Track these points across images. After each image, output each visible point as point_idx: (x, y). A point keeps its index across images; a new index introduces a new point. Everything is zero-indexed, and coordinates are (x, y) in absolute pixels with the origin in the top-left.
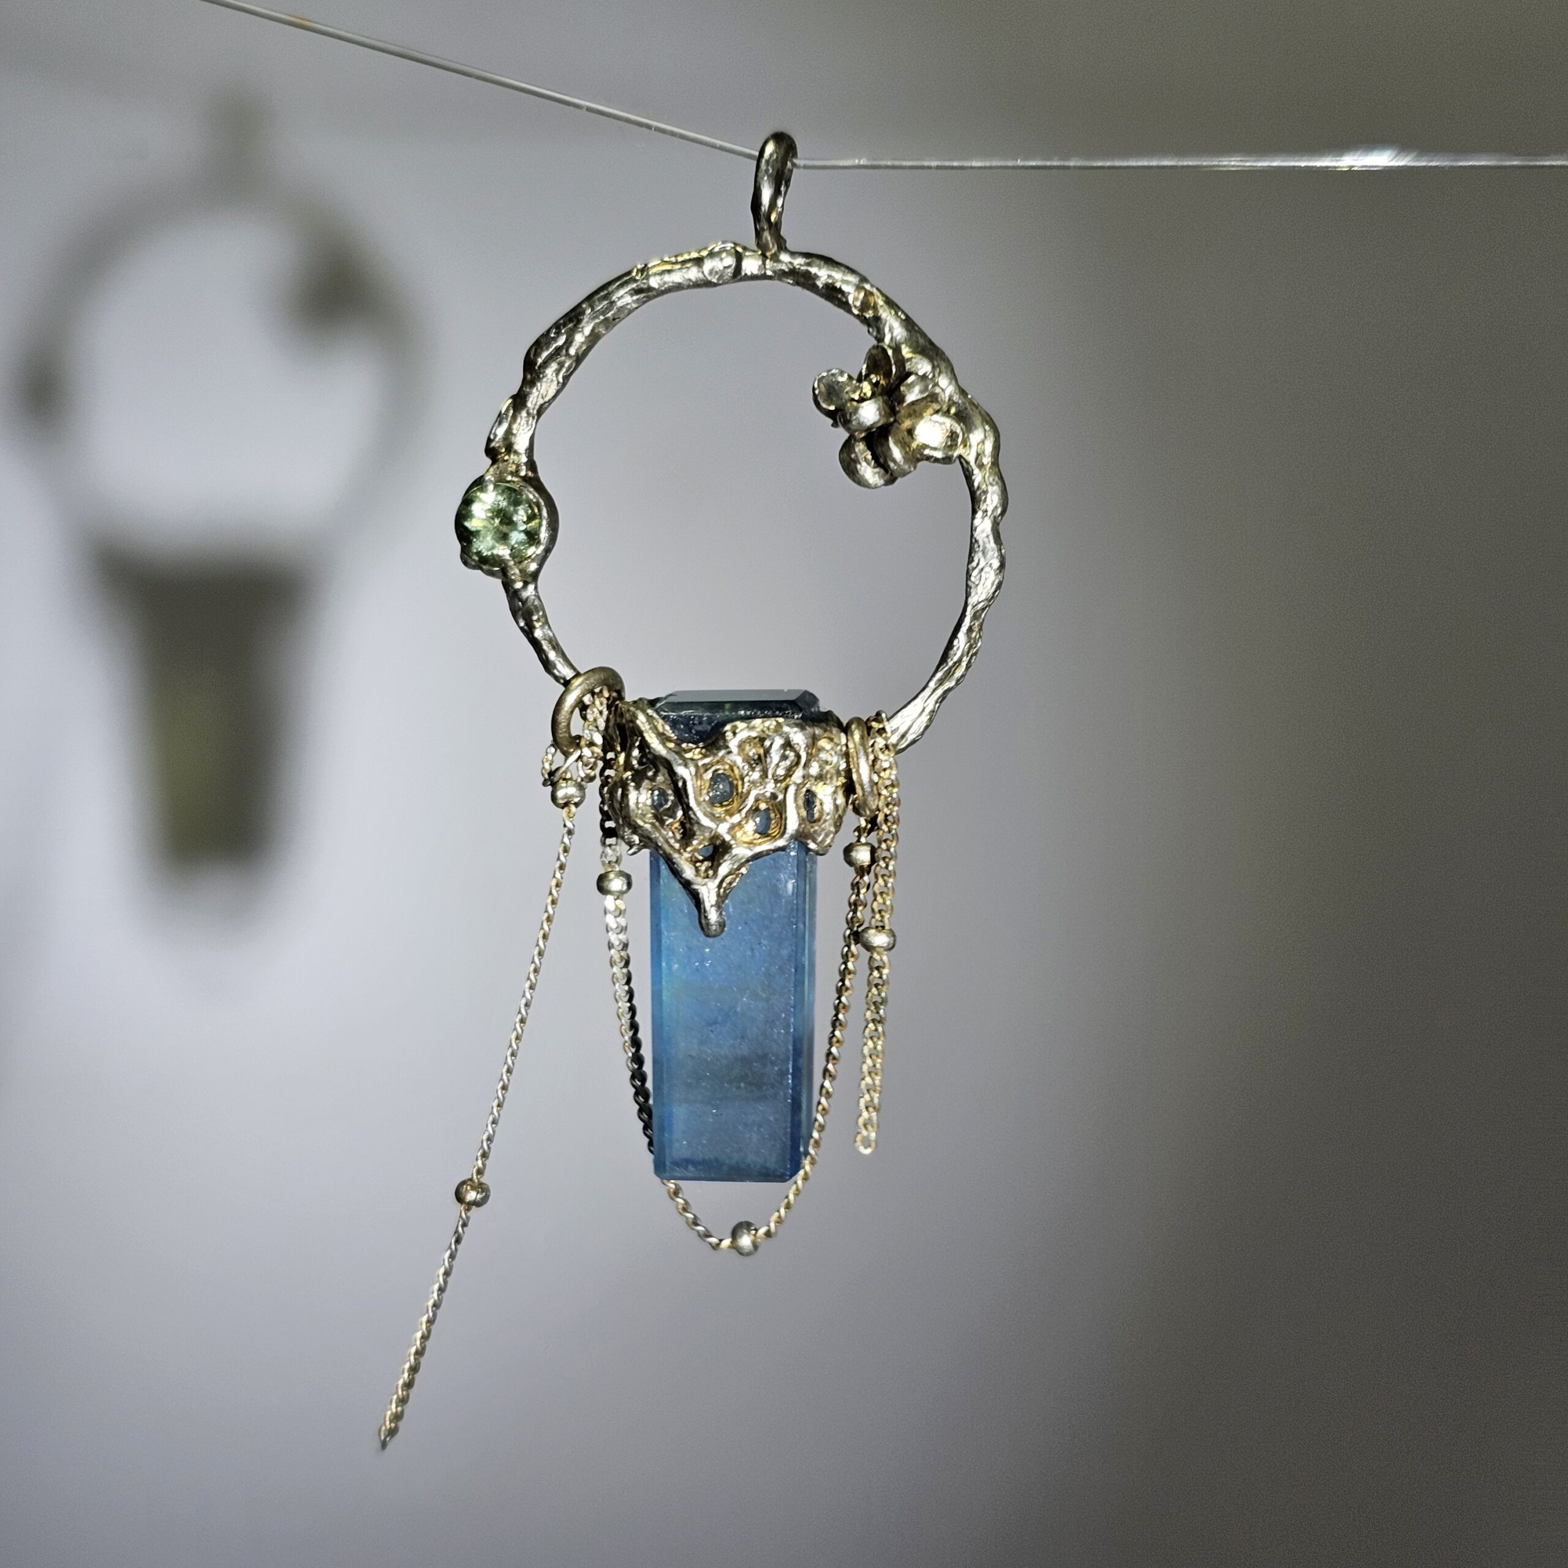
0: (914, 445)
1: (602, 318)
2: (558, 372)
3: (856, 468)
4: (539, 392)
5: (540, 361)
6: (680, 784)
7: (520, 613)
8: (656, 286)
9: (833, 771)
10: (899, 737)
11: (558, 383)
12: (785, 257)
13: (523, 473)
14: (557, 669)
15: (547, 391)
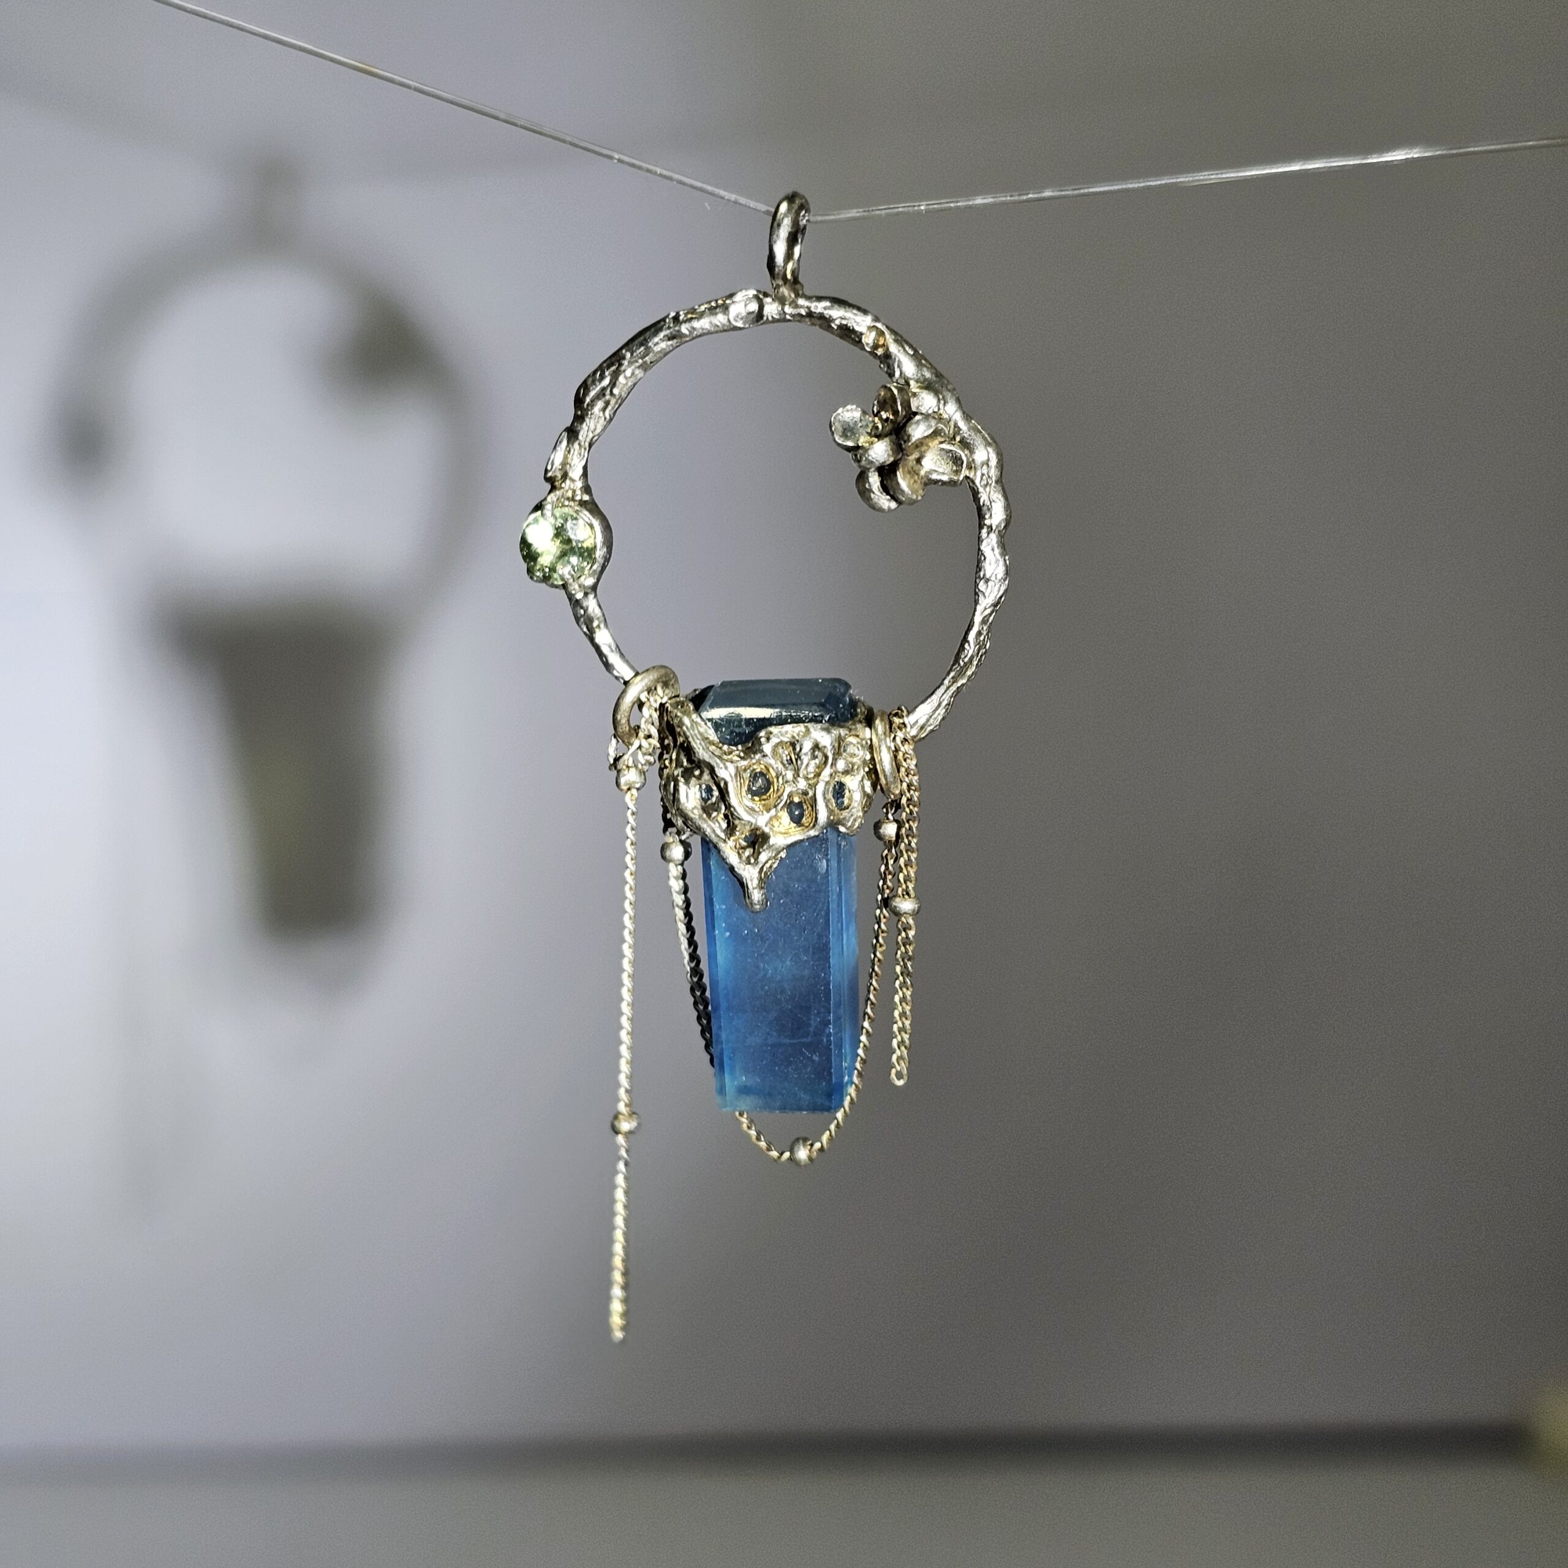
0: (922, 473)
1: (640, 361)
2: (604, 409)
3: (870, 496)
4: (589, 427)
5: (588, 400)
6: (722, 784)
7: (582, 620)
8: (687, 332)
9: (859, 762)
10: (919, 728)
11: (605, 418)
12: (801, 302)
13: (578, 498)
14: (616, 670)
15: (596, 426)
